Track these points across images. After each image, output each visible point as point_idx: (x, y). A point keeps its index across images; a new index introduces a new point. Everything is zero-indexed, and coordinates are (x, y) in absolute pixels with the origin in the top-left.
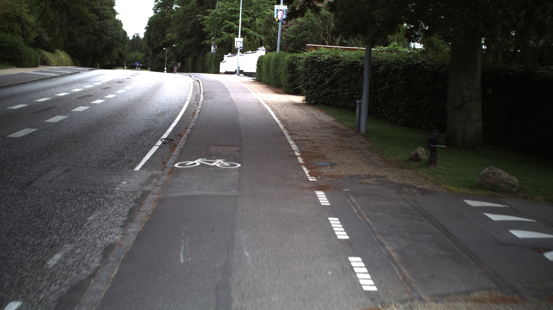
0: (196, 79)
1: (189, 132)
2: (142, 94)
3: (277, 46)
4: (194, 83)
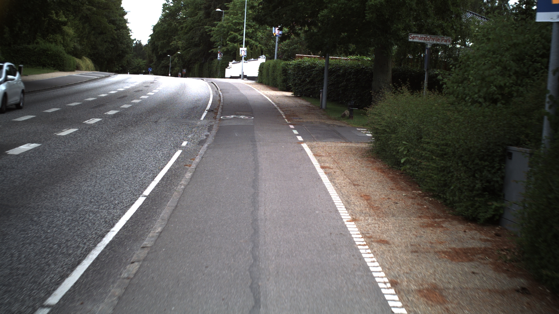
0: (209, 81)
1: (222, 107)
3: (275, 55)
4: (209, 84)
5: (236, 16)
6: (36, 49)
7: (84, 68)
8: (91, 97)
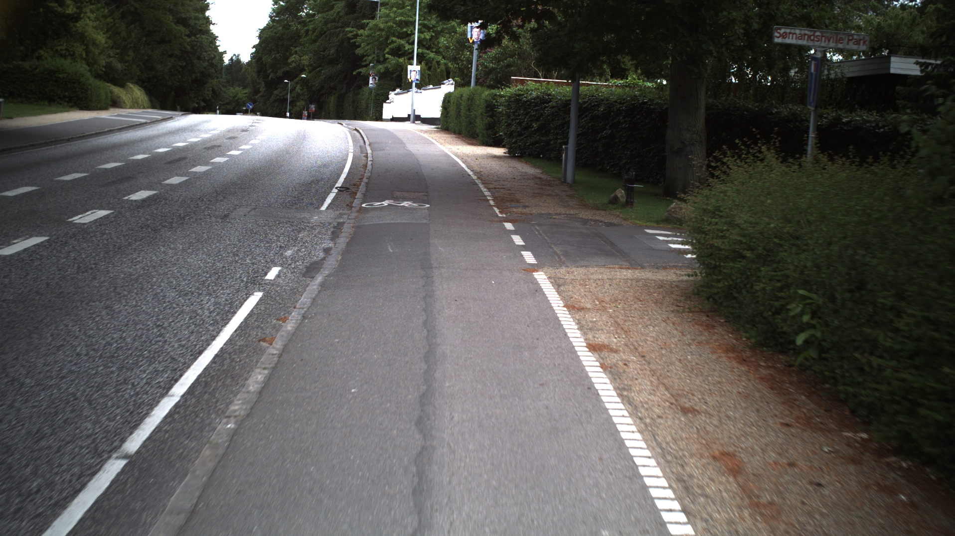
0: (351, 127)
1: (367, 181)
3: (471, 78)
4: (350, 132)
5: (401, 9)
6: (38, 70)
7: (128, 104)
8: (115, 162)
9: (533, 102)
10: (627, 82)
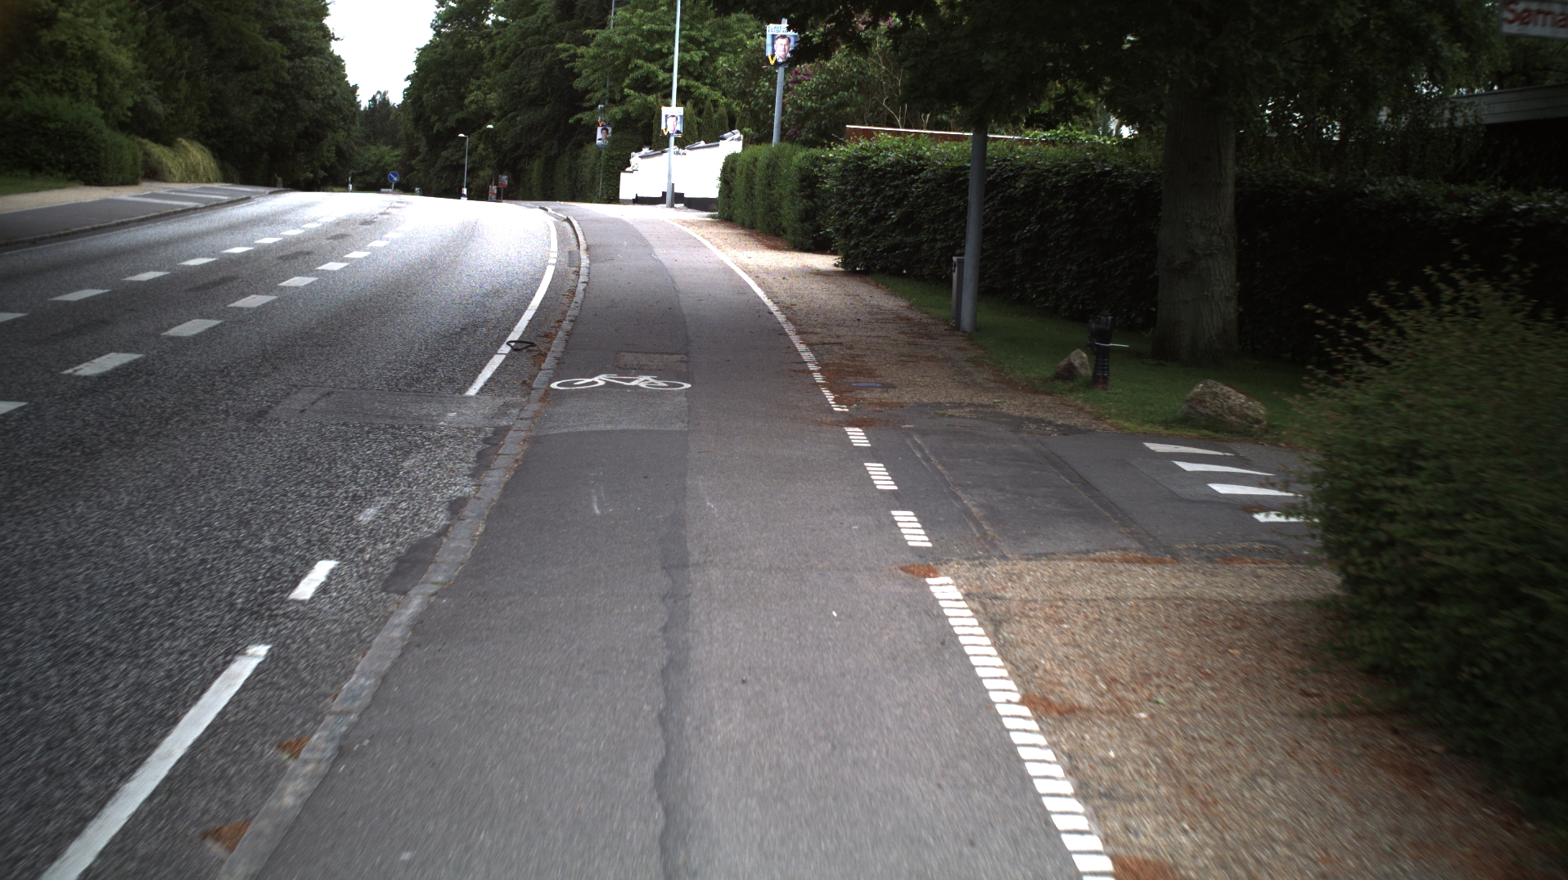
0: (560, 215)
1: (569, 328)
2: (432, 250)
3: (772, 129)
4: (557, 225)
5: (651, 10)
7: (177, 174)
8: (93, 287)
9: (890, 172)
10: (1057, 135)
